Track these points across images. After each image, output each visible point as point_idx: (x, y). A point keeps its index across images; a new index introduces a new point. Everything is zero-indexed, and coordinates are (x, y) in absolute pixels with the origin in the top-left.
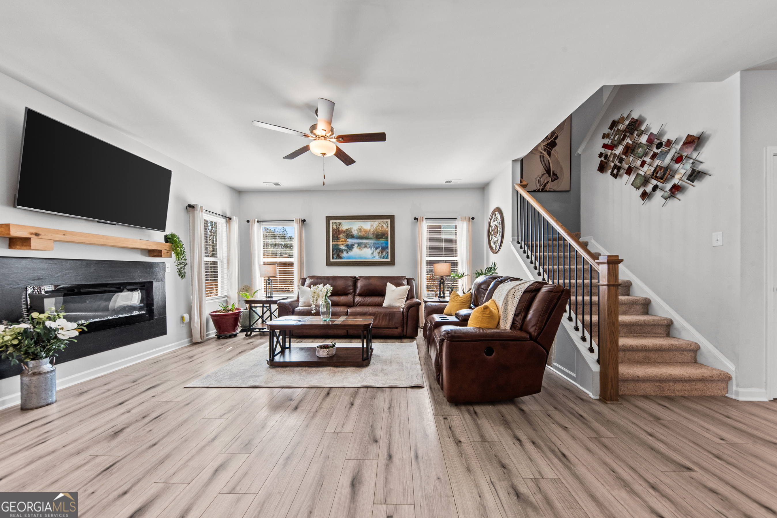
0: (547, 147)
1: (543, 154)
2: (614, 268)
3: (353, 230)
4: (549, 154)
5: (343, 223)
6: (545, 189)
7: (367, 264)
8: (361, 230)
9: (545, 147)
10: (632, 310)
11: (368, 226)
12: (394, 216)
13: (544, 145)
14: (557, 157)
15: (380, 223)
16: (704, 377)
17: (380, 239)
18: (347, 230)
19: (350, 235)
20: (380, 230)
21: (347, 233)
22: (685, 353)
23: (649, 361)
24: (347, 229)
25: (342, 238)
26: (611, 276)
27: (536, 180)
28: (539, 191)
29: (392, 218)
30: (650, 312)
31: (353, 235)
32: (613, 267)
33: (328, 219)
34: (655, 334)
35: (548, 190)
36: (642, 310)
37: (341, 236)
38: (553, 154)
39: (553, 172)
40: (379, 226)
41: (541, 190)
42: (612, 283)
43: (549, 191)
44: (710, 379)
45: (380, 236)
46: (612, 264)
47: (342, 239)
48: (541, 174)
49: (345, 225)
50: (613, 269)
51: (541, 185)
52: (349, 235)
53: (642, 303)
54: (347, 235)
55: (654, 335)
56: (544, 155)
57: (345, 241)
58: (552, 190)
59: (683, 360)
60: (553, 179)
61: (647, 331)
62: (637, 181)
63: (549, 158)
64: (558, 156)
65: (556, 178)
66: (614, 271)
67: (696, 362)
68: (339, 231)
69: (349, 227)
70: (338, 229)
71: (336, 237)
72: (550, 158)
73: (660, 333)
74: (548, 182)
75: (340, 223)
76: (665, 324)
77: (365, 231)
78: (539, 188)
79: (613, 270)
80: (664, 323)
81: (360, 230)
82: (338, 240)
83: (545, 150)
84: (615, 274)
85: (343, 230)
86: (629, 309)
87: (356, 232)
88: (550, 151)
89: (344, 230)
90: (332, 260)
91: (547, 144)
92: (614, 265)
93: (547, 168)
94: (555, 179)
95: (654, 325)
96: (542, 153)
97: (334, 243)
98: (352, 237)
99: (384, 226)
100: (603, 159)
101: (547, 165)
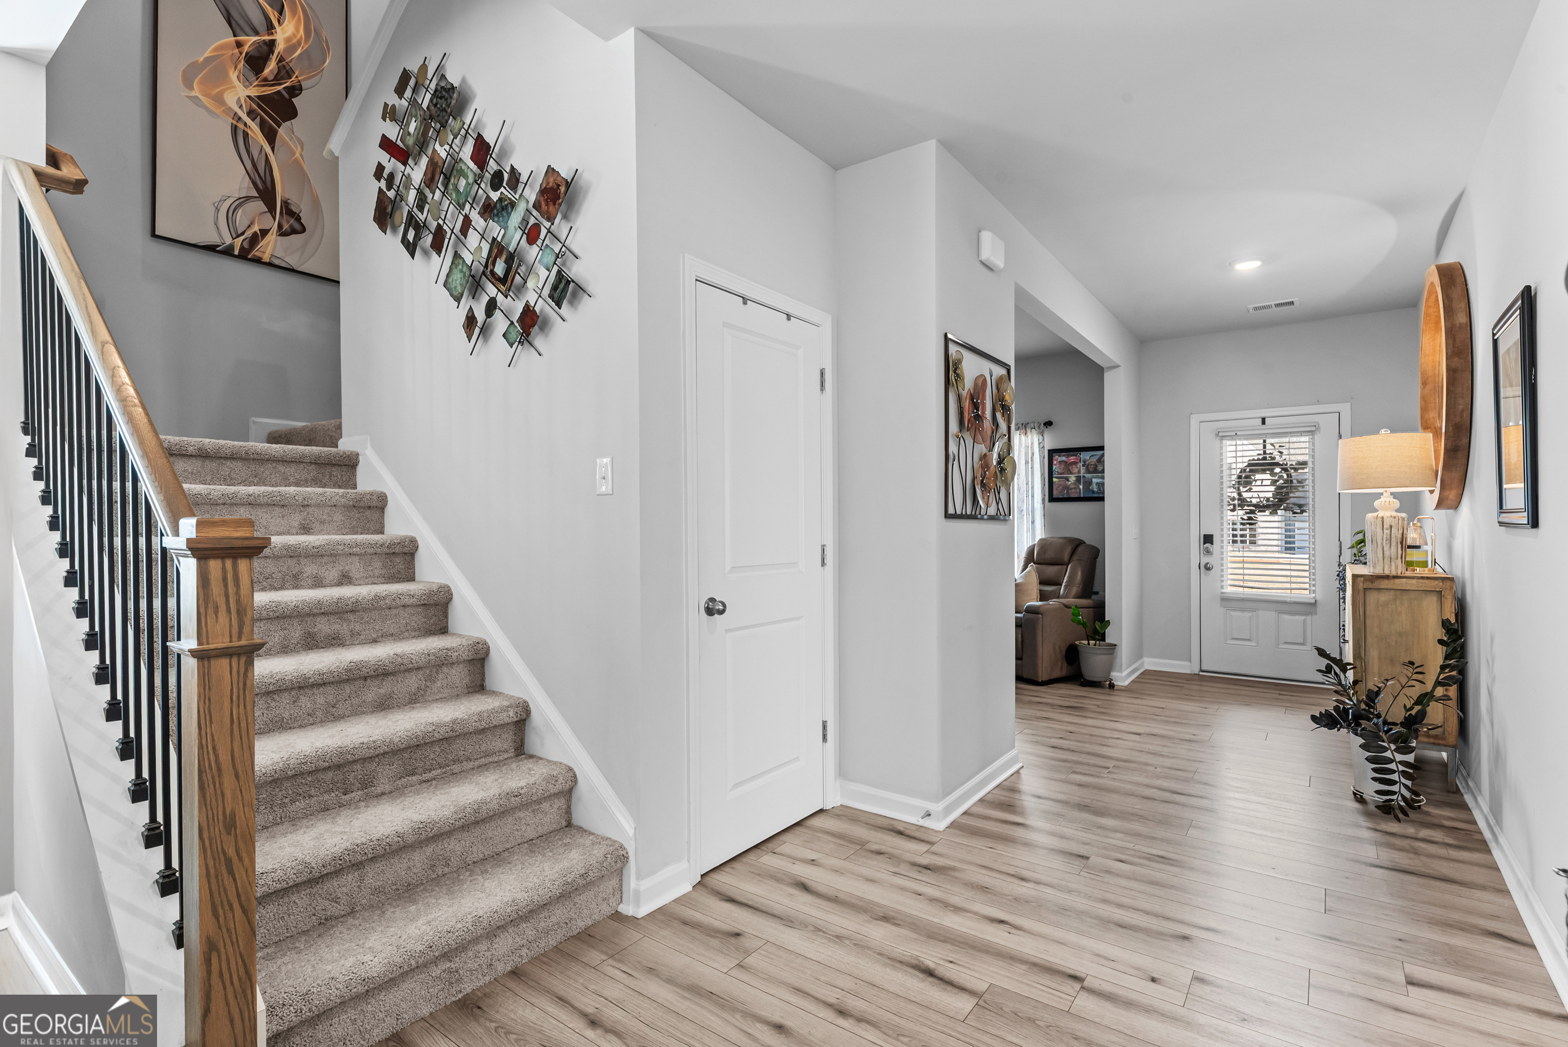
0: (259, 106)
1: (245, 124)
2: (230, 576)
4: (271, 136)
6: (255, 253)
9: (255, 107)
10: (439, 684)
13: (249, 97)
14: (297, 155)
16: (568, 883)
22: (545, 806)
23: (446, 870)
26: (216, 613)
27: (218, 210)
28: (228, 252)
30: (488, 684)
32: (224, 569)
34: (485, 756)
35: (266, 258)
36: (467, 680)
38: (285, 143)
39: (286, 204)
41: (236, 252)
42: (220, 642)
43: (270, 265)
44: (581, 882)
46: (223, 558)
48: (237, 196)
50: (225, 579)
51: (238, 236)
53: (466, 658)
55: (483, 760)
56: (250, 132)
58: (283, 265)
59: (539, 828)
60: (286, 227)
61: (462, 753)
62: (455, 278)
63: (268, 149)
64: (301, 155)
65: (297, 226)
66: (231, 590)
67: (569, 825)
72: (273, 149)
73: (500, 751)
74: (264, 232)
76: (510, 721)
78: (228, 241)
79: (226, 586)
80: (507, 720)
83: (251, 113)
84: (238, 601)
86: (428, 684)
88: (271, 126)
91: (259, 97)
92: (229, 563)
93: (264, 182)
94: (293, 231)
95: (483, 730)
96: (240, 118)
100: (383, 184)
101: (262, 172)
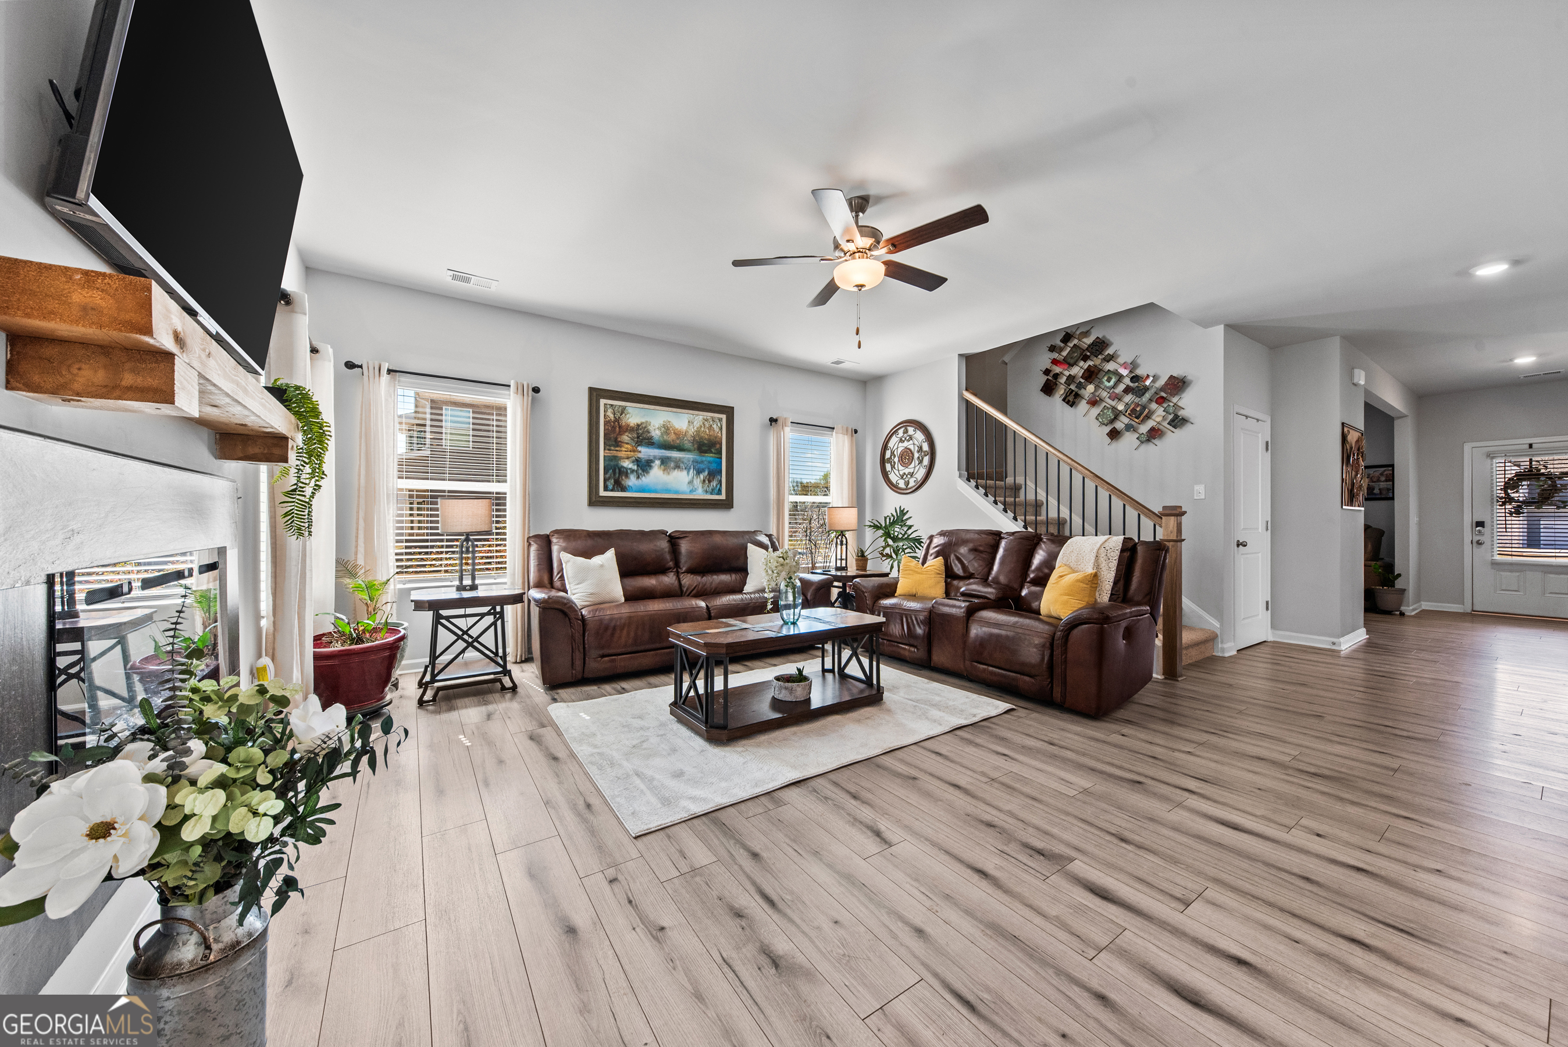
3: (651, 428)
5: (630, 410)
7: (681, 503)
8: (668, 429)
11: (683, 422)
12: (733, 408)
15: (707, 420)
17: (706, 452)
18: (638, 425)
19: (645, 439)
20: (706, 433)
21: (638, 434)
24: (639, 423)
25: (627, 443)
29: (728, 411)
31: (651, 438)
33: (596, 394)
37: (625, 438)
40: (704, 425)
45: (706, 446)
47: (626, 446)
49: (635, 415)
52: (642, 437)
54: (638, 437)
57: (634, 451)
62: (1103, 416)
68: (620, 427)
69: (643, 421)
70: (617, 420)
71: (613, 441)
75: (624, 409)
77: (677, 434)
81: (666, 429)
82: (618, 446)
85: (628, 425)
87: (658, 432)
89: (632, 425)
90: (602, 493)
97: (609, 453)
98: (650, 443)
99: (715, 426)
100: (1049, 377)
